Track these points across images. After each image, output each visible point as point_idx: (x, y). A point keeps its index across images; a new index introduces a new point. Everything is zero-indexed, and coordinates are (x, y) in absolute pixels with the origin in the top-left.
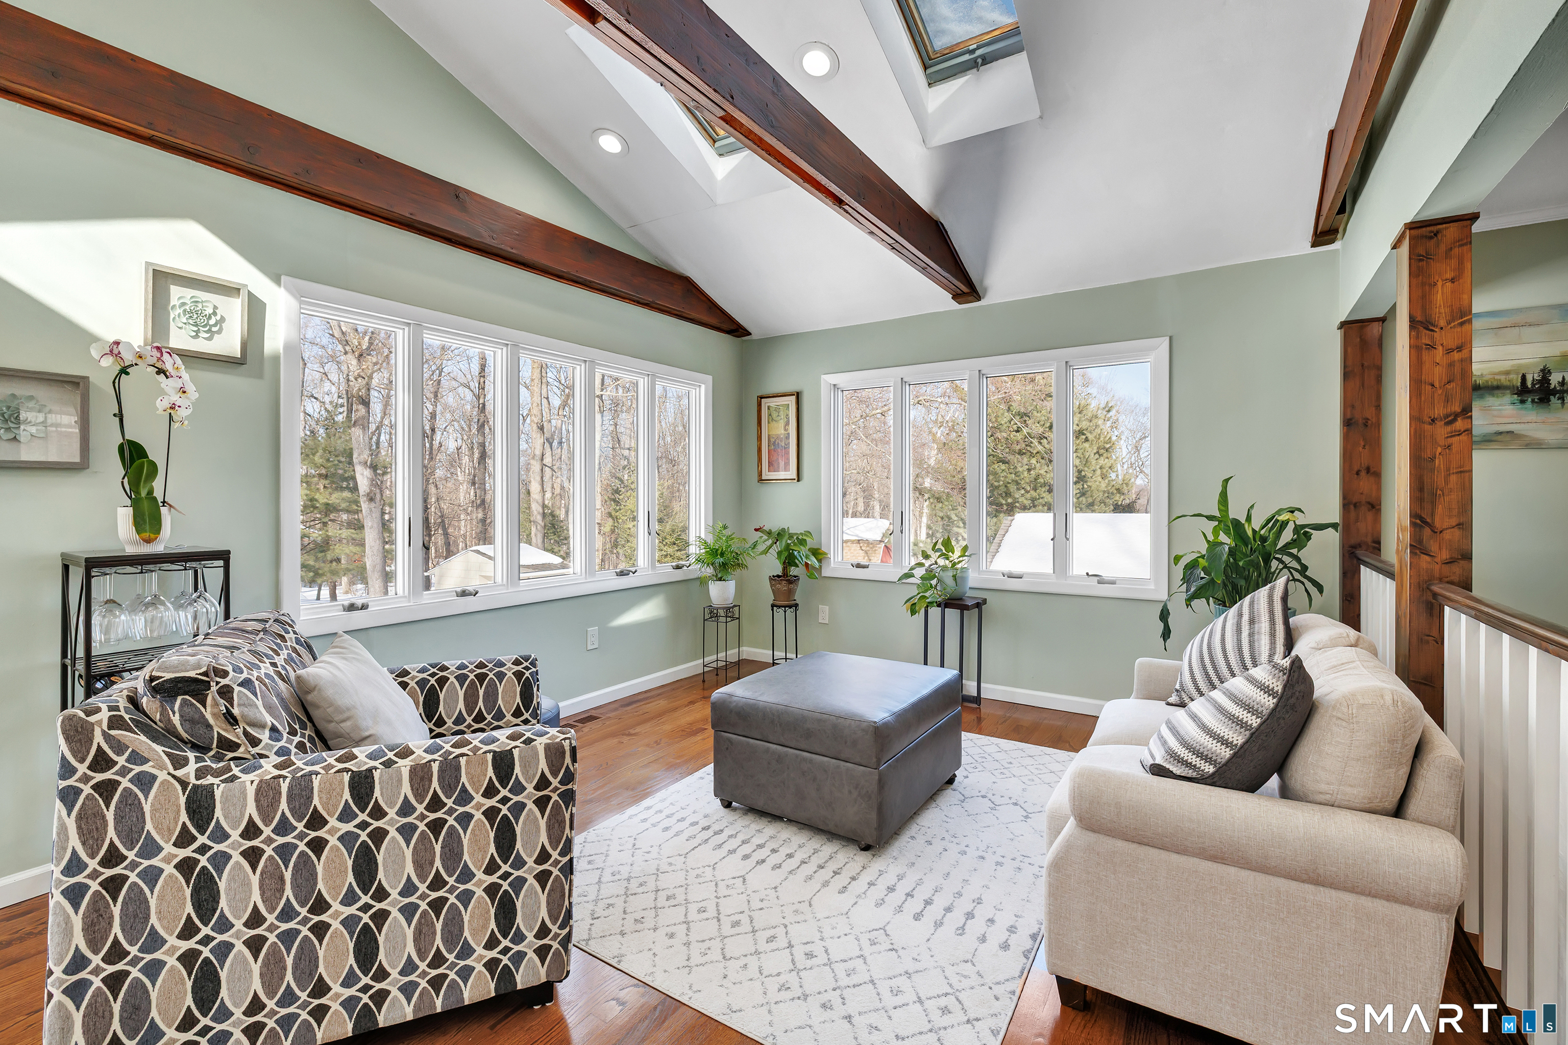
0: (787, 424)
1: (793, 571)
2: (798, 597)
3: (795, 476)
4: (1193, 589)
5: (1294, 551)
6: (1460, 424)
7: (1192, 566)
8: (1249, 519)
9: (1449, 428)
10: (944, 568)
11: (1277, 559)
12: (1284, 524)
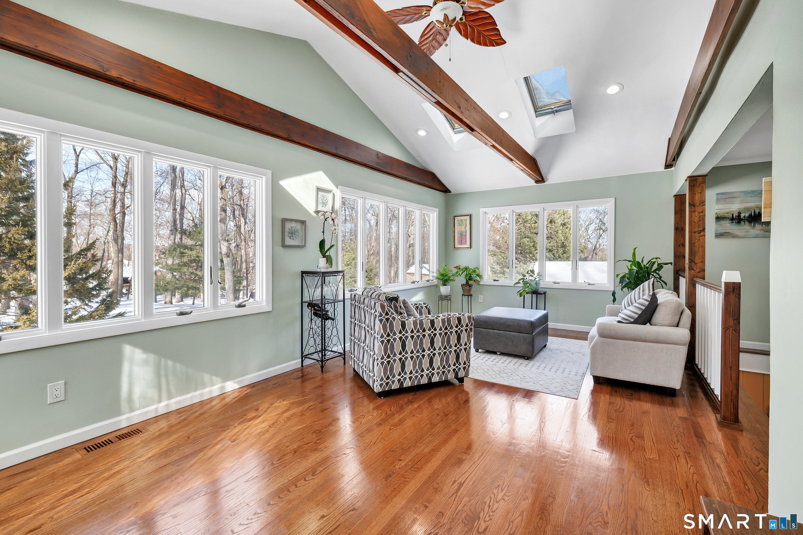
0: (466, 226)
1: (470, 282)
2: (472, 292)
3: (469, 246)
4: (624, 284)
5: (657, 272)
6: (702, 233)
7: (623, 277)
8: (642, 261)
9: (699, 235)
10: (531, 280)
11: (652, 275)
12: (654, 263)
